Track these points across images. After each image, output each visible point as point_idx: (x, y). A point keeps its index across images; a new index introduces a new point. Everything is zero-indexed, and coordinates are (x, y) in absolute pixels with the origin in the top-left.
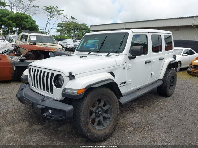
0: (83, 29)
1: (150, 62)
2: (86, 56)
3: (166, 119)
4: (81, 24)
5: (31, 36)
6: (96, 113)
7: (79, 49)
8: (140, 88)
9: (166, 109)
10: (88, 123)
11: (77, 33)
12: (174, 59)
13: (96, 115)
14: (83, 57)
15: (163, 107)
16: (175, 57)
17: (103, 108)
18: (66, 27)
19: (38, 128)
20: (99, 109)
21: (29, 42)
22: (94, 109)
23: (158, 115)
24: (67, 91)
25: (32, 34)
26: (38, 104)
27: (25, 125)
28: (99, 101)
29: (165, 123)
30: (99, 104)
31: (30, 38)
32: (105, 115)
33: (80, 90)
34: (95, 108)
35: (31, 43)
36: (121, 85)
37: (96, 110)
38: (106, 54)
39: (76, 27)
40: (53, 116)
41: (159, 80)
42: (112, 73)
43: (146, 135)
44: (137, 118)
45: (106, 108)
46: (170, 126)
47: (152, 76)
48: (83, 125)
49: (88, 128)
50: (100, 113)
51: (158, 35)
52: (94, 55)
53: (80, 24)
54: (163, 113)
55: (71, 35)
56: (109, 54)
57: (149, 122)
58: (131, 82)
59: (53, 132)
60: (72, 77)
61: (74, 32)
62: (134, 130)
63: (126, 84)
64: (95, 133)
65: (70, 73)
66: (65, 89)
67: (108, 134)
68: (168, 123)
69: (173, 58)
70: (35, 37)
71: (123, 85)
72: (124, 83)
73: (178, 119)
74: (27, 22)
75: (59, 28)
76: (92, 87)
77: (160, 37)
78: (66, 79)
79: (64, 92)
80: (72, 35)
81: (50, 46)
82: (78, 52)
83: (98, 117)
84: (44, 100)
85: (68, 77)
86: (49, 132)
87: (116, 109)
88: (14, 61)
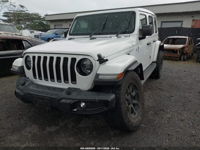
0: (35, 19)
2: (96, 38)
4: (33, 14)
6: (127, 100)
10: (127, 113)
11: (28, 24)
13: (128, 103)
14: (93, 39)
18: (15, 18)
20: (129, 95)
26: (62, 98)
27: (34, 129)
32: (134, 101)
33: (120, 74)
37: (127, 97)
39: (26, 16)
40: (87, 110)
41: (153, 62)
45: (134, 94)
50: (131, 100)
51: (151, 17)
53: (30, 13)
55: (21, 27)
61: (25, 23)
65: (99, 56)
66: (97, 75)
80: (23, 26)
85: (98, 61)
87: (142, 94)
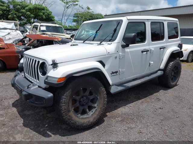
1: (148, 51)
2: (78, 45)
3: (160, 110)
5: (41, 26)
6: (80, 102)
7: (76, 37)
8: (137, 78)
9: (164, 100)
10: (69, 111)
12: (179, 49)
13: (80, 104)
14: (74, 45)
15: (161, 98)
16: (180, 46)
17: (89, 97)
18: (82, 18)
19: (29, 113)
20: (84, 98)
21: (39, 32)
22: (77, 98)
23: (154, 106)
24: (49, 79)
25: (42, 24)
26: (24, 91)
28: (85, 90)
29: (157, 115)
30: (84, 93)
31: (40, 28)
32: (90, 104)
34: (80, 97)
35: (41, 33)
36: (113, 75)
37: (80, 99)
38: (99, 42)
41: (160, 70)
42: (101, 62)
43: (133, 126)
44: (129, 108)
45: (91, 97)
46: (162, 118)
47: (151, 65)
48: (64, 112)
49: (70, 116)
50: (85, 102)
51: (160, 22)
52: (88, 43)
54: (159, 105)
56: (101, 43)
57: (141, 113)
58: (124, 71)
59: (41, 118)
60: (55, 65)
62: (122, 121)
63: (118, 74)
64: (78, 121)
65: (53, 61)
66: (48, 77)
67: (92, 122)
68: (161, 115)
69: (178, 47)
70: (45, 27)
71: (114, 74)
72: (116, 72)
73: (173, 112)
74: (44, 13)
75: (76, 18)
76: (73, 75)
77: (162, 24)
78: (49, 67)
79: (46, 80)
81: (55, 36)
82: (75, 41)
83: (83, 105)
84: (29, 87)
86: (37, 118)
87: (103, 99)
88: (19, 49)
